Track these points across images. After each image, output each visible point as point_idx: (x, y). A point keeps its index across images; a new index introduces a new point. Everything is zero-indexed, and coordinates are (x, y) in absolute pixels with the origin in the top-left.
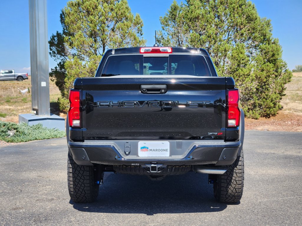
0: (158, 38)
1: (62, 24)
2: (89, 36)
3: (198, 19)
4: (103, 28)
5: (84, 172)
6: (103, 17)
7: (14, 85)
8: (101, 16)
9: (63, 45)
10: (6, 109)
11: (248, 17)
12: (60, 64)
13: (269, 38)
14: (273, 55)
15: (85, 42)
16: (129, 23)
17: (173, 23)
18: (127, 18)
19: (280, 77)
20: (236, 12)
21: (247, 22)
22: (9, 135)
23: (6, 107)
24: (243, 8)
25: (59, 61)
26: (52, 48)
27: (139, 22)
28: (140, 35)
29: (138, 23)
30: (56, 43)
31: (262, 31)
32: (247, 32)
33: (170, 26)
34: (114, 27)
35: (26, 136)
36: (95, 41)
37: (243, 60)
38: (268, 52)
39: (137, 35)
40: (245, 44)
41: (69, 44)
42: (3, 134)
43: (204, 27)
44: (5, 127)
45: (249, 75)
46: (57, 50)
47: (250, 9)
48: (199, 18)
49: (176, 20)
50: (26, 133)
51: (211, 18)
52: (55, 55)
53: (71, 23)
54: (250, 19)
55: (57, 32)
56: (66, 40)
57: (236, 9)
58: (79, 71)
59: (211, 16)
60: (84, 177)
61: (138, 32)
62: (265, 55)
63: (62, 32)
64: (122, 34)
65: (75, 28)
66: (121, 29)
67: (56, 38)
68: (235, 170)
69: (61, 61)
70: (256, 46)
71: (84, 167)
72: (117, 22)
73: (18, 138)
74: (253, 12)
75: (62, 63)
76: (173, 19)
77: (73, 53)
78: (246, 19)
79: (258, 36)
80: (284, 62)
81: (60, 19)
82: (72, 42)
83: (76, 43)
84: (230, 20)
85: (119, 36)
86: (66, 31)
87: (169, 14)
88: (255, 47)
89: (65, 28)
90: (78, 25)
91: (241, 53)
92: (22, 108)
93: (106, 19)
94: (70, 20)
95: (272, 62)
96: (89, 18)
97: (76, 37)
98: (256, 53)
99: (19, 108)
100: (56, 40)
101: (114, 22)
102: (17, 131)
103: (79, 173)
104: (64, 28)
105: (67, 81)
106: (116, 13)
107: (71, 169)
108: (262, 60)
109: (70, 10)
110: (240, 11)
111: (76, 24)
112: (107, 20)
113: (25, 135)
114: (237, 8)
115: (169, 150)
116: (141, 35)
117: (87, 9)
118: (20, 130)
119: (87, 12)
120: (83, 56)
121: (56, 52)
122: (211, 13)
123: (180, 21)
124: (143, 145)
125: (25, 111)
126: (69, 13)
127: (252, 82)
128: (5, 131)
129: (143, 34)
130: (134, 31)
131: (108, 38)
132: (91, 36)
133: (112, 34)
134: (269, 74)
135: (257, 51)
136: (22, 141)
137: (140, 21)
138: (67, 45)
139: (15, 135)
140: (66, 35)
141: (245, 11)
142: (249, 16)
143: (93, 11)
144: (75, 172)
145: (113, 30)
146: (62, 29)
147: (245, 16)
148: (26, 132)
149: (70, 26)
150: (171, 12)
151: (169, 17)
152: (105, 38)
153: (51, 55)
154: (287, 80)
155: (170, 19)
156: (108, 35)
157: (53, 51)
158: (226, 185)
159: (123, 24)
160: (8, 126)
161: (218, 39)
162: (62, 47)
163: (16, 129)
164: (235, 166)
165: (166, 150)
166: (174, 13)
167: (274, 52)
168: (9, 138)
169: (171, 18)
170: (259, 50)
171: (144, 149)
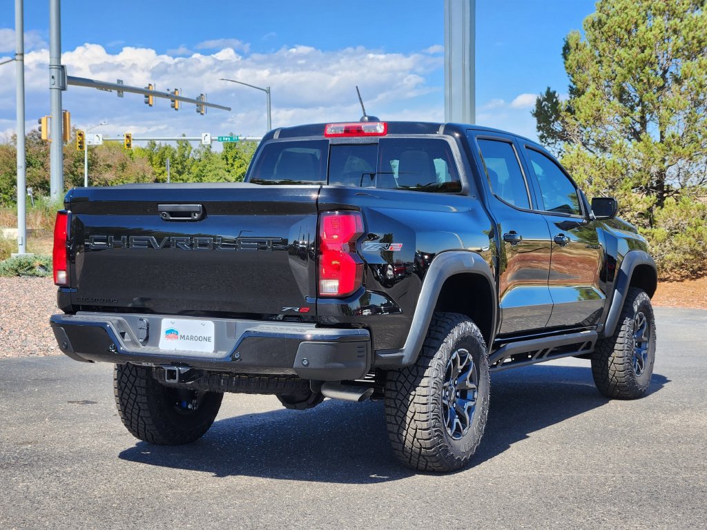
5: (136, 379)
55: (549, 89)
60: (136, 390)
68: (411, 397)
71: (138, 369)
115: (213, 339)
124: (170, 327)
144: (122, 378)
158: (396, 428)
164: (412, 388)
165: (208, 339)
171: (169, 334)
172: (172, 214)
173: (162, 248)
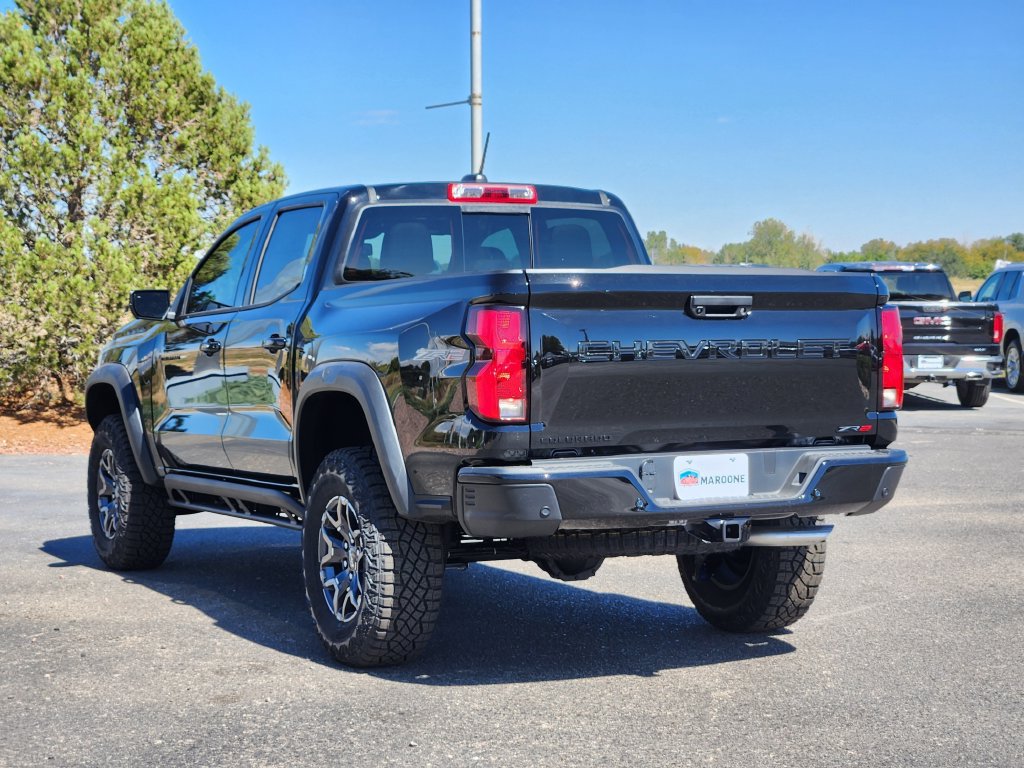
5: (427, 566)
21: (193, 107)
32: (196, 140)
60: (428, 582)
78: (186, 97)
103: (415, 568)
107: (391, 558)
110: (168, 72)
115: (746, 479)
124: (686, 468)
141: (184, 73)
144: (403, 565)
165: (741, 479)
171: (687, 479)
172: (710, 309)
173: (698, 358)
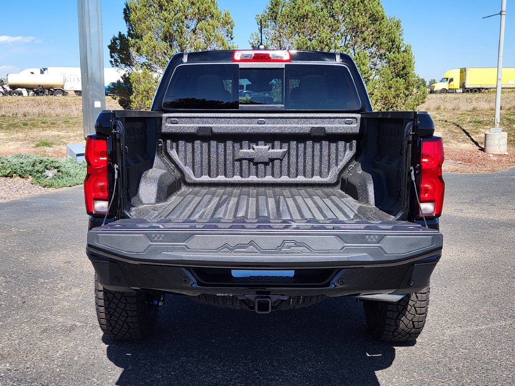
0: (254, 43)
1: (127, 23)
2: (162, 39)
3: (307, 18)
4: (181, 28)
6: (180, 14)
7: (76, 101)
8: (178, 12)
9: (128, 51)
10: (54, 136)
11: (372, 15)
12: (124, 77)
13: (399, 45)
14: (404, 68)
15: (157, 47)
16: (215, 23)
17: (274, 23)
18: (213, 16)
19: (411, 97)
20: (357, 9)
21: (370, 22)
22: (47, 176)
23: (53, 132)
24: (366, 4)
25: (123, 72)
26: (113, 54)
27: (228, 21)
28: (230, 39)
29: (227, 23)
30: (118, 48)
31: (390, 35)
32: (371, 36)
33: (270, 27)
34: (195, 28)
35: (71, 178)
36: (171, 46)
37: (365, 74)
38: (398, 63)
39: (226, 39)
40: (367, 52)
41: (135, 50)
42: (39, 175)
43: (314, 29)
44: (41, 165)
45: (373, 94)
46: (120, 58)
47: (374, 6)
48: (309, 16)
49: (278, 19)
50: (71, 174)
51: (324, 17)
52: (118, 64)
53: (137, 21)
54: (375, 18)
55: (120, 33)
56: (132, 44)
57: (356, 6)
58: (149, 86)
59: (324, 14)
61: (228, 36)
62: (393, 68)
63: (126, 34)
64: (206, 37)
65: (144, 29)
66: (204, 30)
67: (118, 42)
69: (125, 73)
70: (381, 55)
72: (199, 20)
73: (60, 181)
74: (379, 8)
75: (127, 76)
76: (274, 17)
77: (142, 63)
78: (369, 18)
79: (385, 42)
80: (417, 77)
81: (123, 16)
82: (140, 47)
83: (144, 49)
84: (348, 20)
85: (202, 40)
86: (132, 32)
87: (268, 10)
88: (381, 57)
89: (131, 28)
90: (147, 23)
91: (364, 65)
92: (75, 134)
93: (184, 17)
94: (137, 17)
95: (403, 77)
96: (162, 15)
97: (145, 40)
98: (381, 64)
99: (71, 134)
100: (118, 43)
101: (195, 21)
102: (59, 171)
104: (129, 29)
105: (134, 99)
106: (198, 9)
108: (390, 74)
109: (137, 4)
110: (362, 8)
111: (144, 23)
112: (186, 18)
113: (70, 176)
114: (358, 3)
116: (232, 39)
117: (159, 2)
118: (63, 169)
119: (159, 6)
120: (155, 66)
121: (119, 61)
122: (324, 10)
123: (282, 21)
125: (78, 138)
126: (134, 8)
127: (376, 104)
128: (41, 170)
129: (234, 39)
130: (221, 33)
131: (187, 42)
132: (165, 39)
133: (193, 37)
134: (398, 92)
135: (383, 62)
136: (65, 186)
137: (230, 21)
138: (133, 52)
139: (55, 177)
140: (132, 38)
141: (369, 8)
142: (374, 15)
143: (166, 4)
145: (194, 31)
146: (127, 30)
147: (368, 15)
148: (72, 171)
149: (137, 25)
150: (271, 9)
151: (268, 14)
152: (184, 43)
153: (113, 64)
154: (421, 101)
155: (269, 18)
156: (189, 38)
157: (115, 59)
158: (396, 315)
159: (207, 24)
160: (46, 164)
161: (334, 45)
162: (126, 54)
163: (57, 168)
166: (275, 10)
167: (406, 63)
168: (46, 181)
169: (271, 16)
170: (386, 60)
